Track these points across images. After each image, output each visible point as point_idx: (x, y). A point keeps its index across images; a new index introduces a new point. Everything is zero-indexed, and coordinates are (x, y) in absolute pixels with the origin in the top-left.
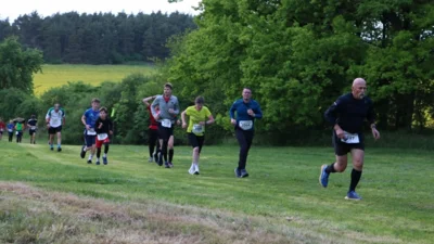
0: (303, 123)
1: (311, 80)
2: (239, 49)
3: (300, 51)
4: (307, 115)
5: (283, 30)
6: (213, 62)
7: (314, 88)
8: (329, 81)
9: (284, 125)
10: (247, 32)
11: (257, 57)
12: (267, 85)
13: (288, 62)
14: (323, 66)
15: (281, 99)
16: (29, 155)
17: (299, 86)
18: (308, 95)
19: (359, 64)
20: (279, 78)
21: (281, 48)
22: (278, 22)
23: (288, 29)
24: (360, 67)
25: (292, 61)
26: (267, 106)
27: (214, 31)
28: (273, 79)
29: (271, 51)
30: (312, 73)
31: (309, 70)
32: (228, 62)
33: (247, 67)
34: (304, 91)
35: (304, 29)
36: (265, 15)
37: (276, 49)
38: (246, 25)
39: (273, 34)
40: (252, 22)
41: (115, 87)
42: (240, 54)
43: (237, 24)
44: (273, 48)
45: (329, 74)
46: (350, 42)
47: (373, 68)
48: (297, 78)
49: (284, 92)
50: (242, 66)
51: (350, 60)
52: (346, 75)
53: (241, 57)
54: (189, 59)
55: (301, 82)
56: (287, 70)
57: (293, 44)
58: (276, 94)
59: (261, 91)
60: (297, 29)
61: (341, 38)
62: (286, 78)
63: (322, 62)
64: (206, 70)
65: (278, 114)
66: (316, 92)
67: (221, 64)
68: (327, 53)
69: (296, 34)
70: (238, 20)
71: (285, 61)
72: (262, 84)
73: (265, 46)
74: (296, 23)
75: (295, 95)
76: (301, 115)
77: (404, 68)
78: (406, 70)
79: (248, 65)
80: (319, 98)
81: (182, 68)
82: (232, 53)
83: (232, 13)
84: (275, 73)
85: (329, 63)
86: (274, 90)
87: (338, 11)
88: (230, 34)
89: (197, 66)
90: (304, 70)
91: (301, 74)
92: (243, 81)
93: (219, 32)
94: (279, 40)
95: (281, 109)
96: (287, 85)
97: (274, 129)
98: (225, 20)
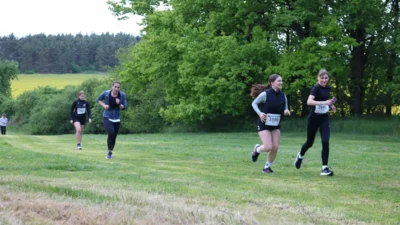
0: (230, 114)
1: (236, 78)
2: (177, 55)
3: (227, 54)
4: (234, 107)
5: (212, 38)
6: (156, 66)
7: (239, 84)
8: (250, 79)
9: (214, 116)
10: (183, 42)
11: (192, 61)
12: (201, 83)
13: (217, 64)
14: (246, 67)
15: (213, 95)
16: (6, 144)
17: (227, 83)
18: (233, 91)
19: (274, 64)
20: (210, 77)
21: (211, 53)
22: (209, 32)
23: (216, 38)
24: (276, 67)
25: (221, 64)
26: (201, 100)
27: (155, 42)
28: (206, 78)
29: (202, 56)
30: (237, 73)
31: (235, 71)
32: (168, 66)
33: (184, 69)
34: (230, 88)
35: (230, 37)
36: (198, 27)
37: (207, 54)
38: (182, 36)
39: (204, 43)
40: (187, 33)
42: (177, 59)
43: (175, 35)
44: (204, 53)
45: (251, 73)
46: (267, 47)
47: (286, 67)
48: (227, 78)
49: (215, 88)
50: (180, 70)
51: (268, 62)
52: (265, 74)
53: (178, 63)
54: (136, 65)
55: (228, 81)
56: (217, 71)
57: (221, 49)
58: (208, 91)
59: (196, 89)
60: (224, 37)
61: (258, 44)
62: (216, 78)
63: (245, 63)
64: (152, 73)
65: (210, 107)
66: (240, 88)
67: (162, 67)
68: (248, 57)
69: (223, 41)
70: (175, 32)
71: (214, 63)
72: (196, 83)
73: (197, 52)
74: (223, 33)
75: (223, 91)
76: (229, 107)
77: (311, 67)
78: (312, 69)
79: (184, 67)
80: (243, 94)
81: (130, 72)
82: (170, 59)
83: (171, 27)
84: (206, 73)
85: (251, 64)
86: (206, 87)
87: (257, 22)
88: (170, 43)
89: (142, 71)
90: (230, 70)
91: (228, 74)
92: (181, 81)
93: (160, 42)
94: (209, 47)
95: (213, 103)
96: (217, 83)
97: (207, 119)
98: (165, 32)
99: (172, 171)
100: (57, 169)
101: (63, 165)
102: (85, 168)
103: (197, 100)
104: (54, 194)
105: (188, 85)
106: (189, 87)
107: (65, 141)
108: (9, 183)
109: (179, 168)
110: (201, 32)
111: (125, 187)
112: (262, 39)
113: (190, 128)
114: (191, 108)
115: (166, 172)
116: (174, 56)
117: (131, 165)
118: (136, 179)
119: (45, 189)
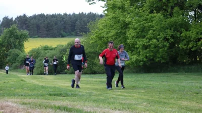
0: (158, 61)
1: (163, 40)
2: (126, 26)
3: (157, 25)
4: (162, 57)
5: (148, 15)
6: (113, 32)
7: (165, 44)
8: (172, 40)
9: (150, 63)
10: (130, 17)
11: (135, 29)
12: (141, 43)
13: (151, 31)
14: (170, 32)
15: (148, 50)
16: (22, 80)
17: (157, 43)
18: (162, 48)
19: (187, 31)
20: (147, 39)
21: (147, 24)
22: (146, 11)
23: (150, 15)
24: (188, 32)
25: (154, 30)
26: (141, 53)
27: (112, 17)
28: (144, 39)
29: (142, 26)
30: (164, 36)
31: (162, 35)
32: (121, 32)
33: (130, 34)
34: (159, 45)
35: (159, 14)
36: (139, 8)
37: (145, 25)
38: (129, 13)
39: (143, 18)
40: (132, 12)
41: (64, 47)
42: (126, 28)
43: (125, 13)
44: (143, 24)
45: (172, 36)
46: (183, 20)
47: (195, 32)
48: (157, 40)
49: (150, 46)
50: (128, 34)
51: (183, 29)
52: (181, 37)
53: (127, 30)
54: (101, 31)
55: (158, 41)
56: (151, 35)
57: (154, 22)
58: (145, 47)
59: (138, 46)
60: (155, 14)
61: (177, 18)
62: (150, 39)
63: (169, 30)
64: (111, 37)
65: (147, 57)
66: (165, 46)
67: (117, 33)
68: (170, 26)
69: (155, 17)
70: (125, 11)
71: (150, 30)
72: (138, 42)
74: (154, 11)
75: (155, 47)
76: (158, 57)
79: (131, 33)
80: (167, 49)
81: (97, 36)
82: (122, 28)
83: (122, 8)
84: (144, 37)
85: (172, 31)
86: (144, 45)
87: (176, 4)
88: (121, 18)
89: (104, 35)
90: (159, 35)
91: (158, 37)
92: (128, 41)
93: (115, 18)
94: (146, 20)
95: (148, 55)
96: (151, 42)
97: (145, 65)
98: (118, 11)
99: (126, 96)
100: (55, 95)
101: (58, 93)
102: (72, 95)
103: (139, 54)
104: (58, 111)
105: (133, 44)
106: (134, 45)
107: (58, 79)
108: (29, 104)
109: (129, 95)
110: (141, 11)
111: (97, 107)
112: (179, 15)
113: (134, 71)
114: (134, 58)
115: (122, 97)
116: (125, 25)
117: (99, 93)
118: (104, 101)
119: (52, 108)
